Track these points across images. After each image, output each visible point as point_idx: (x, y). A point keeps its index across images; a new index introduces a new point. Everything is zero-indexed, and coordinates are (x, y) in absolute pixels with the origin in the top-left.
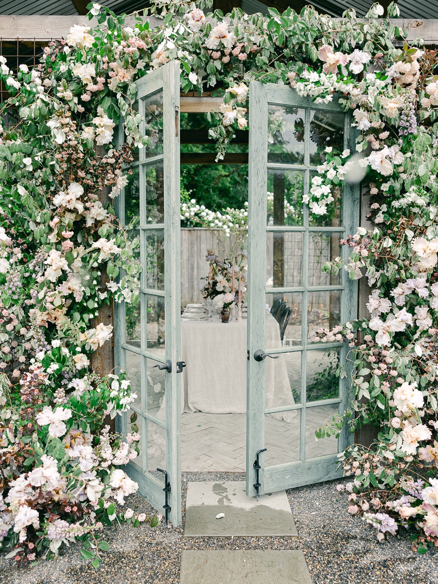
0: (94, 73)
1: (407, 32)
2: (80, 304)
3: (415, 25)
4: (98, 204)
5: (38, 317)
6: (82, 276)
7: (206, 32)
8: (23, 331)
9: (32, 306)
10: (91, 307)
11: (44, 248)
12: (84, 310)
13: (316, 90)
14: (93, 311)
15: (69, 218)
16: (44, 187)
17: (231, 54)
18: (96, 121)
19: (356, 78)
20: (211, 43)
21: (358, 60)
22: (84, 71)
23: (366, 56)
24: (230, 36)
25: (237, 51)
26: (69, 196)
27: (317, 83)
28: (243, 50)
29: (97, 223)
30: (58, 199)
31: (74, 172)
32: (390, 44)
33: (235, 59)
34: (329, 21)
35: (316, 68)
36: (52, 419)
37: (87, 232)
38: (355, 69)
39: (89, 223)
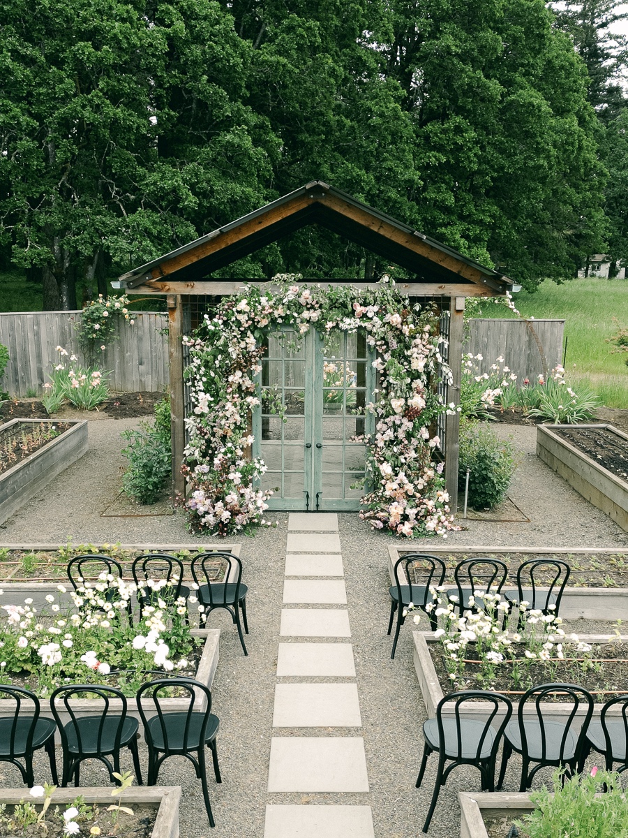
0: (247, 319)
1: (400, 290)
2: (239, 426)
3: (404, 287)
4: (248, 379)
5: (219, 432)
6: (240, 413)
7: (299, 296)
9: (215, 427)
11: (224, 402)
12: (240, 428)
13: (348, 327)
15: (236, 387)
16: (221, 369)
17: (311, 305)
18: (247, 340)
19: (371, 319)
20: (302, 300)
21: (372, 310)
22: (243, 318)
23: (376, 308)
24: (311, 297)
25: (314, 303)
26: (236, 377)
27: (350, 324)
28: (317, 303)
29: (247, 388)
30: (231, 379)
31: (239, 367)
32: (390, 298)
33: (313, 307)
34: (358, 289)
35: (352, 313)
36: (235, 476)
37: (242, 392)
38: (370, 315)
39: (244, 388)
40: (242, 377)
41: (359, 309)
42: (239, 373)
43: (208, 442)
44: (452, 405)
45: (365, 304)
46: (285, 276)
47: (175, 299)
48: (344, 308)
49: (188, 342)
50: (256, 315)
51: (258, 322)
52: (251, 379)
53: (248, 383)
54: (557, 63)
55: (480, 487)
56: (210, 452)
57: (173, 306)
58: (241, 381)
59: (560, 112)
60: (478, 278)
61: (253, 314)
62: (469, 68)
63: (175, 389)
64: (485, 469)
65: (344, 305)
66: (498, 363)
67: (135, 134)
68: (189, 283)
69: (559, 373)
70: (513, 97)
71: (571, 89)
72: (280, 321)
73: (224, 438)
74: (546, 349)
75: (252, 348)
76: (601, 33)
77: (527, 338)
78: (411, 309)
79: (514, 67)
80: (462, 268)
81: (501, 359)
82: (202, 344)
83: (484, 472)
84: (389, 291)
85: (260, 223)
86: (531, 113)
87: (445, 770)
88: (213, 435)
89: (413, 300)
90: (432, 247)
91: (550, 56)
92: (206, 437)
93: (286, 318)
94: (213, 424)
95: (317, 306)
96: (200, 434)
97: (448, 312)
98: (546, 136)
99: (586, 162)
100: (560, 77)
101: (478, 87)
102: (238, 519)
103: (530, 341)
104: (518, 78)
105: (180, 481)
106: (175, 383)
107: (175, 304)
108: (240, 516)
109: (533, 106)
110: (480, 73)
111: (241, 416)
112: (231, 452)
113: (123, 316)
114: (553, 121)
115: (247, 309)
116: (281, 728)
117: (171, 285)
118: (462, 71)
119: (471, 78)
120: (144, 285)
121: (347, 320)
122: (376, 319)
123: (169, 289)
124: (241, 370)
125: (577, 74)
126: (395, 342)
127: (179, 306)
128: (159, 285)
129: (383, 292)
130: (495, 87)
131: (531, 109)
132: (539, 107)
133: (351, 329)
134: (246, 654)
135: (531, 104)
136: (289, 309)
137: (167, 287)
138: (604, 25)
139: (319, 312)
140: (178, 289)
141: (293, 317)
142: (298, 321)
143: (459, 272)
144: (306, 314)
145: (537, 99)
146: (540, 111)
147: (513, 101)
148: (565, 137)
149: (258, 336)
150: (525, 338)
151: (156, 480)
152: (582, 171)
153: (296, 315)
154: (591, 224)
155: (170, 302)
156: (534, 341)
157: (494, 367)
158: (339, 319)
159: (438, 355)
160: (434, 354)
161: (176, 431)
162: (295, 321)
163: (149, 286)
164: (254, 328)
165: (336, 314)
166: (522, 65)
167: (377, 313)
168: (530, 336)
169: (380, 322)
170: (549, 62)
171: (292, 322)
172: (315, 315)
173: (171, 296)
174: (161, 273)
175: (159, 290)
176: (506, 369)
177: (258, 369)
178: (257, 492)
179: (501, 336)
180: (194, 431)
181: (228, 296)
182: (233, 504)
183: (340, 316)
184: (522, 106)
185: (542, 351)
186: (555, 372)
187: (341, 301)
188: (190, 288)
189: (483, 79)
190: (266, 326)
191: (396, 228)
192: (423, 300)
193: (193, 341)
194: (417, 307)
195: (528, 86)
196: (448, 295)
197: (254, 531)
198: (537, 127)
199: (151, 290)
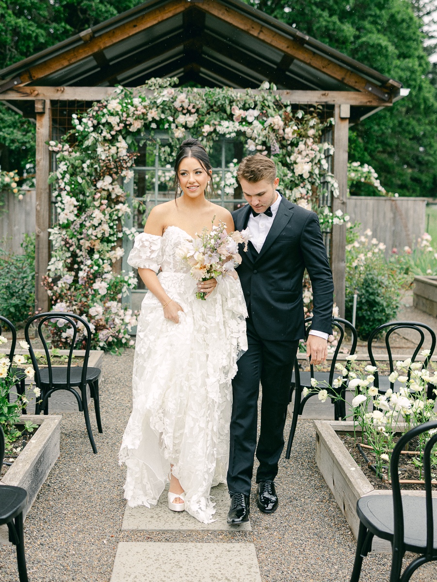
0: (119, 121)
1: (281, 97)
2: (107, 238)
3: (285, 93)
4: (118, 186)
5: (86, 244)
6: (109, 224)
7: (174, 99)
8: (78, 251)
9: (82, 239)
10: (112, 240)
11: (91, 208)
12: (109, 241)
13: (227, 131)
14: (114, 242)
15: (105, 194)
16: (89, 177)
17: (187, 109)
18: (118, 144)
19: (250, 124)
20: (177, 104)
21: (251, 115)
22: (114, 120)
23: (256, 113)
24: (187, 101)
25: (190, 108)
26: (105, 183)
27: (228, 127)
28: (194, 107)
29: (118, 197)
30: (99, 184)
31: (108, 171)
32: (271, 104)
33: (189, 112)
34: (238, 93)
35: (230, 117)
36: (100, 286)
37: (112, 201)
38: (250, 119)
39: (113, 196)
40: (111, 184)
41: (238, 112)
42: (108, 179)
43: (74, 255)
44: (339, 213)
45: (245, 108)
46: (159, 80)
47: (44, 103)
48: (222, 111)
49: (56, 146)
50: (128, 116)
51: (130, 125)
52: (122, 188)
53: (117, 191)
54: (399, 17)
55: (366, 314)
56: (76, 266)
57: (41, 111)
58: (110, 188)
59: (403, 56)
60: (364, 85)
61: (125, 115)
62: (326, 14)
63: (40, 200)
64: (372, 294)
65: (222, 109)
66: (366, 236)
67: (33, 42)
68: (59, 88)
69: (427, 240)
70: (364, 39)
71: (410, 39)
72: (154, 126)
73: (91, 252)
74: (410, 225)
75: (123, 153)
76: (426, 19)
77: (392, 215)
78: (293, 116)
79: (363, 18)
80: (345, 75)
81: (369, 232)
82: (70, 150)
83: (372, 297)
84: (269, 98)
85: (135, 26)
86: (380, 53)
87: (403, 571)
88: (80, 247)
89: (295, 107)
90: (314, 53)
91: (393, 11)
92: (71, 249)
93: (160, 122)
94: (79, 237)
95: (193, 111)
96: (65, 245)
97: (332, 119)
98: (392, 72)
99: (425, 100)
100: (402, 28)
101: (334, 30)
102: (102, 334)
103: (394, 218)
104: (368, 25)
105: (44, 301)
106: (41, 193)
107: (44, 108)
108: (105, 332)
109: (381, 47)
110: (335, 18)
111: (111, 227)
112: (98, 265)
113: (12, 190)
114: (397, 62)
115: (119, 108)
116: (134, 532)
117: (40, 90)
118: (320, 16)
119: (328, 22)
120: (12, 89)
121: (225, 123)
122: (256, 123)
123: (38, 94)
124: (111, 175)
125: (416, 27)
126: (277, 146)
127: (47, 111)
128: (28, 90)
129: (263, 97)
130: (348, 30)
131: (380, 49)
132: (386, 48)
133: (229, 133)
134: (95, 451)
135: (379, 45)
136: (163, 112)
137: (36, 92)
138: (428, 13)
139: (195, 116)
140: (47, 94)
141: (168, 121)
142: (173, 126)
143: (343, 79)
144: (181, 119)
145: (384, 41)
146: (387, 51)
147: (363, 43)
148: (408, 74)
149: (130, 142)
150: (390, 215)
151: (18, 302)
152: (422, 107)
153: (171, 119)
154: (432, 152)
155: (39, 107)
156: (398, 218)
157: (363, 239)
158: (216, 123)
159: (324, 162)
160: (319, 161)
161: (41, 246)
162: (170, 125)
163: (17, 91)
164: (126, 132)
165: (214, 119)
166: (371, 15)
167: (257, 118)
168: (394, 214)
169: (260, 126)
170: (392, 16)
171: (166, 126)
172: (191, 120)
173: (39, 100)
174: (30, 77)
175: (28, 95)
176: (374, 241)
177: (129, 175)
178: (126, 309)
179: (368, 213)
180: (57, 243)
181: (99, 102)
182: (97, 318)
183: (218, 120)
184: (372, 46)
185: (406, 226)
186: (422, 240)
187: (219, 103)
188: (59, 93)
189: (338, 23)
190: (139, 131)
191: (276, 33)
192: (307, 108)
193: (60, 146)
194: (300, 114)
195: (376, 32)
196: (331, 103)
197: (122, 349)
198: (385, 64)
199: (19, 95)
